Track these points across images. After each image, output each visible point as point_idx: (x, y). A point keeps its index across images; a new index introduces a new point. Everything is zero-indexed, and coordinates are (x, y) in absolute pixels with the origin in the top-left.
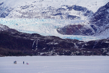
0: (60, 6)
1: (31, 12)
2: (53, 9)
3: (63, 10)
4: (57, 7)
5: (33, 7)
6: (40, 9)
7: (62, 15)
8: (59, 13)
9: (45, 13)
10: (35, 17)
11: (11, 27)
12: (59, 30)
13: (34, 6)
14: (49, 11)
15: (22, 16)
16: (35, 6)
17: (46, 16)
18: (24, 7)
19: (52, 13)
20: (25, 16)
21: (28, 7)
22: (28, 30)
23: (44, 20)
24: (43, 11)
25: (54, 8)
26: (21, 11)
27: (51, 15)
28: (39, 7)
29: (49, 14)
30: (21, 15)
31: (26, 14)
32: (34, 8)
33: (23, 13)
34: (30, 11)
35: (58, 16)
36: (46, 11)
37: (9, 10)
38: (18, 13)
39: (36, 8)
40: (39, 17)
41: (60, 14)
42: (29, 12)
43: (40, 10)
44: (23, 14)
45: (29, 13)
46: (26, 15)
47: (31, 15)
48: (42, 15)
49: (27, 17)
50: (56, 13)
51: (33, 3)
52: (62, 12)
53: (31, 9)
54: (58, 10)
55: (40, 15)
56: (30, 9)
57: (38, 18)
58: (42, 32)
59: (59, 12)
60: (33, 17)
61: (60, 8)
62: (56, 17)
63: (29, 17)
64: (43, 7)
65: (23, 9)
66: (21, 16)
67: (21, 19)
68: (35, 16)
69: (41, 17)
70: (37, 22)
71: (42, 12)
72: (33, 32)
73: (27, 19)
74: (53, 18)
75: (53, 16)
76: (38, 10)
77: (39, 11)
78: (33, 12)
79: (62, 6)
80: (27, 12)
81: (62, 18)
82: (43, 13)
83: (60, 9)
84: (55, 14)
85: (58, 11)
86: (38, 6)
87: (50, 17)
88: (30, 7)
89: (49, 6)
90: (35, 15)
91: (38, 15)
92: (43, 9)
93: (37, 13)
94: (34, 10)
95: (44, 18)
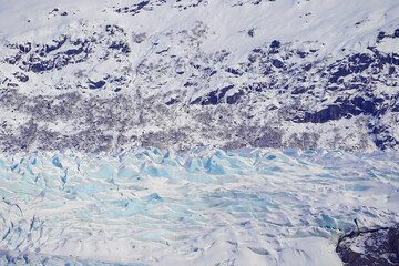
0: (360, 39)
1: (107, 92)
2: (300, 61)
3: (386, 67)
4: (334, 46)
5: (126, 50)
6: (189, 70)
7: (386, 119)
8: (358, 101)
9: (231, 100)
10: (147, 141)
12: (357, 246)
13: (129, 41)
14: (266, 80)
15: (29, 132)
16: (138, 39)
17: (241, 129)
18: (49, 57)
19: (289, 101)
20: (51, 135)
21: (81, 49)
24: (217, 84)
25: (310, 59)
26: (23, 88)
27: (286, 113)
28: (178, 51)
29: (262, 109)
30: (18, 120)
31: (63, 111)
32: (133, 58)
33: (41, 107)
34: (100, 85)
35: (350, 128)
36: (239, 83)
39: (153, 58)
40: (177, 135)
41: (368, 107)
42: (88, 94)
43: (185, 78)
44: (36, 110)
45: (89, 106)
46: (60, 126)
47: (109, 120)
48: (206, 118)
49: (74, 142)
50: (330, 100)
51: (124, 21)
52: (379, 89)
53: (111, 67)
54: (343, 72)
55: (183, 120)
56: (99, 66)
57: (173, 148)
59: (354, 93)
60: (121, 139)
61: (364, 58)
62: (325, 130)
63: (92, 141)
64: (210, 45)
65: (39, 68)
66: (17, 134)
68: (139, 131)
69: (197, 137)
71: (203, 93)
74: (307, 142)
75: (301, 128)
76: (165, 78)
77: (174, 84)
79: (381, 36)
80: (74, 97)
81: (378, 143)
82: (213, 98)
83: (361, 61)
84: (319, 108)
85: (347, 79)
86: (164, 42)
87: (271, 138)
88: (99, 50)
89: (263, 38)
90: (142, 121)
91: (169, 123)
92: (217, 67)
93: (159, 101)
94: (131, 76)
95: (223, 143)
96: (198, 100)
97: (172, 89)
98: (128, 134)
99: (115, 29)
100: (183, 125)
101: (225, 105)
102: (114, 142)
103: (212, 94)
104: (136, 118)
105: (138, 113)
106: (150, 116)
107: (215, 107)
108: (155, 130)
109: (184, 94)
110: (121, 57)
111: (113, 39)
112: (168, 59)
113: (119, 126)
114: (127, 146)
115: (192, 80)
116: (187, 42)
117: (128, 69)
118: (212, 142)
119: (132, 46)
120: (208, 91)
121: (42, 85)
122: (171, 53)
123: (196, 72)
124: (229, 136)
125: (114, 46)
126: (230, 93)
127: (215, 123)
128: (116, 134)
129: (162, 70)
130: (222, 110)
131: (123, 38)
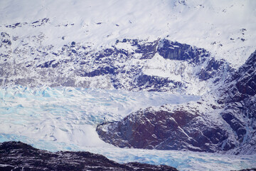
0: (109, 43)
2: (83, 51)
3: (119, 55)
4: (98, 45)
5: (10, 43)
6: (36, 53)
7: (118, 76)
8: (107, 68)
9: (54, 66)
10: (18, 82)
12: (105, 129)
13: (11, 39)
14: (69, 58)
16: (15, 39)
17: (58, 78)
19: (79, 67)
23: (50, 91)
24: (48, 59)
25: (88, 50)
27: (77, 72)
28: (32, 44)
29: (67, 71)
32: (13, 47)
35: (104, 79)
36: (57, 59)
39: (21, 47)
40: (30, 80)
43: (35, 56)
47: (2, 73)
48: (43, 73)
50: (96, 67)
52: (116, 64)
53: (3, 50)
54: (101, 56)
55: (33, 74)
57: (28, 86)
58: (42, 137)
59: (106, 65)
60: (7, 81)
61: (110, 50)
62: (93, 80)
68: (14, 78)
69: (39, 81)
70: (21, 101)
71: (42, 63)
72: (8, 136)
74: (85, 85)
75: (83, 79)
76: (26, 56)
77: (30, 58)
78: (10, 60)
79: (118, 41)
81: (115, 86)
82: (46, 65)
83: (108, 52)
84: (91, 70)
85: (103, 59)
86: (26, 41)
87: (70, 83)
89: (68, 41)
90: (15, 74)
91: (27, 75)
92: (48, 52)
93: (23, 65)
94: (12, 55)
95: (50, 84)
96: (40, 65)
97: (29, 60)
98: (9, 79)
99: (5, 34)
100: (33, 76)
101: (51, 68)
102: (3, 82)
103: (46, 63)
104: (13, 72)
105: (14, 70)
106: (19, 71)
107: (47, 69)
108: (21, 77)
109: (34, 62)
110: (7, 46)
111: (4, 38)
112: (27, 48)
113: (6, 75)
114: (9, 84)
115: (38, 57)
116: (36, 41)
117: (10, 51)
118: (46, 84)
119: (12, 42)
120: (44, 62)
122: (29, 45)
123: (39, 54)
124: (53, 81)
125: (4, 42)
126: (54, 63)
127: (47, 76)
128: (4, 79)
129: (25, 53)
130: (50, 70)
131: (9, 39)
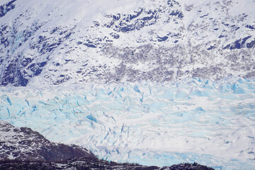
1: (170, 43)
5: (181, 16)
6: (222, 27)
9: (249, 46)
10: (196, 73)
11: (56, 137)
13: (182, 10)
15: (121, 70)
16: (188, 9)
20: (135, 72)
21: (152, 16)
22: (156, 145)
24: (240, 35)
26: (116, 43)
28: (214, 15)
30: (114, 63)
31: (142, 57)
32: (186, 21)
33: (128, 54)
34: (165, 39)
36: (254, 35)
37: (50, 42)
38: (96, 58)
39: (198, 21)
40: (215, 69)
42: (157, 45)
43: (219, 32)
44: (125, 57)
45: (158, 53)
46: (141, 66)
47: (171, 61)
48: (234, 57)
49: (149, 76)
53: (172, 27)
55: (218, 59)
56: (164, 26)
57: (212, 78)
58: (236, 156)
60: (179, 73)
63: (162, 74)
65: (126, 30)
66: (113, 72)
67: (112, 86)
68: (191, 68)
69: (228, 70)
70: (201, 102)
71: (231, 42)
72: (183, 155)
73: (146, 87)
76: (206, 33)
77: (212, 37)
78: (183, 42)
80: (149, 47)
82: (238, 45)
86: (205, 10)
88: (163, 17)
90: (192, 61)
91: (210, 62)
92: (239, 25)
93: (203, 48)
94: (185, 32)
95: (245, 73)
96: (228, 46)
97: (211, 40)
98: (183, 70)
99: (173, 3)
100: (219, 62)
101: (245, 49)
102: (175, 75)
103: (237, 42)
104: (188, 59)
105: (190, 56)
106: (197, 57)
107: (239, 50)
108: (201, 66)
109: (219, 43)
110: (178, 20)
111: (172, 9)
112: (207, 21)
113: (178, 65)
114: (182, 77)
115: (224, 34)
116: (220, 9)
117: (183, 28)
118: (238, 73)
119: (185, 13)
120: (234, 40)
121: (128, 40)
122: (209, 16)
123: (226, 28)
124: (249, 69)
125: (173, 14)
126: (249, 41)
127: (239, 61)
128: (176, 70)
129: (204, 28)
130: (244, 52)
131: (179, 8)
